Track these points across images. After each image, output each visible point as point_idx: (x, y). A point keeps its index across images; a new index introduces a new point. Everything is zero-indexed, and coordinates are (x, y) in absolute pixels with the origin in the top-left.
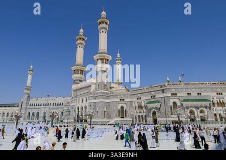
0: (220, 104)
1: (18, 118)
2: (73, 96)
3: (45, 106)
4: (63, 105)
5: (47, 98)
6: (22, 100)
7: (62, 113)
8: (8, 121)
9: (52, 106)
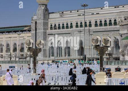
1: (35, 52)
3: (79, 28)
4: (115, 23)
5: (81, 12)
6: (35, 18)
8: (17, 59)
9: (93, 27)
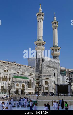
0: (4, 79)
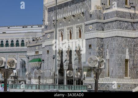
2: (47, 23)
7: (23, 65)
